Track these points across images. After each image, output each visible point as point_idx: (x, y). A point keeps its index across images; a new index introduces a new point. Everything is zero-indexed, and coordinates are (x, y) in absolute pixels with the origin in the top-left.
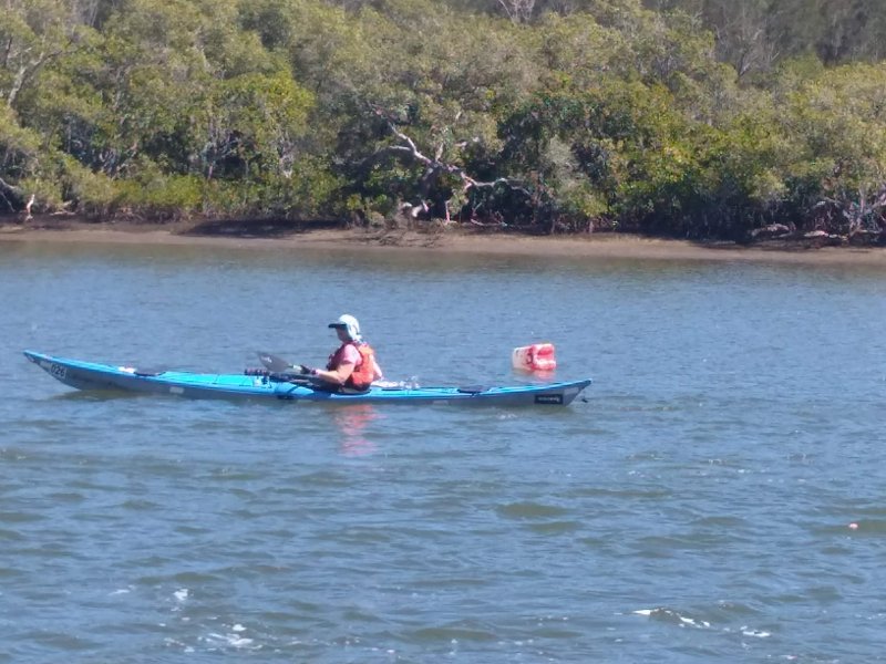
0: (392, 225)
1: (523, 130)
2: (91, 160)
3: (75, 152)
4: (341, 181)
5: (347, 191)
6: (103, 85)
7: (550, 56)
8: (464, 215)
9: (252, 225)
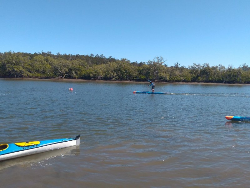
0: (58, 78)
1: (70, 70)
2: (30, 72)
3: (28, 71)
4: (54, 74)
5: (54, 75)
6: (31, 65)
7: (73, 63)
8: (65, 77)
9: (46, 78)
